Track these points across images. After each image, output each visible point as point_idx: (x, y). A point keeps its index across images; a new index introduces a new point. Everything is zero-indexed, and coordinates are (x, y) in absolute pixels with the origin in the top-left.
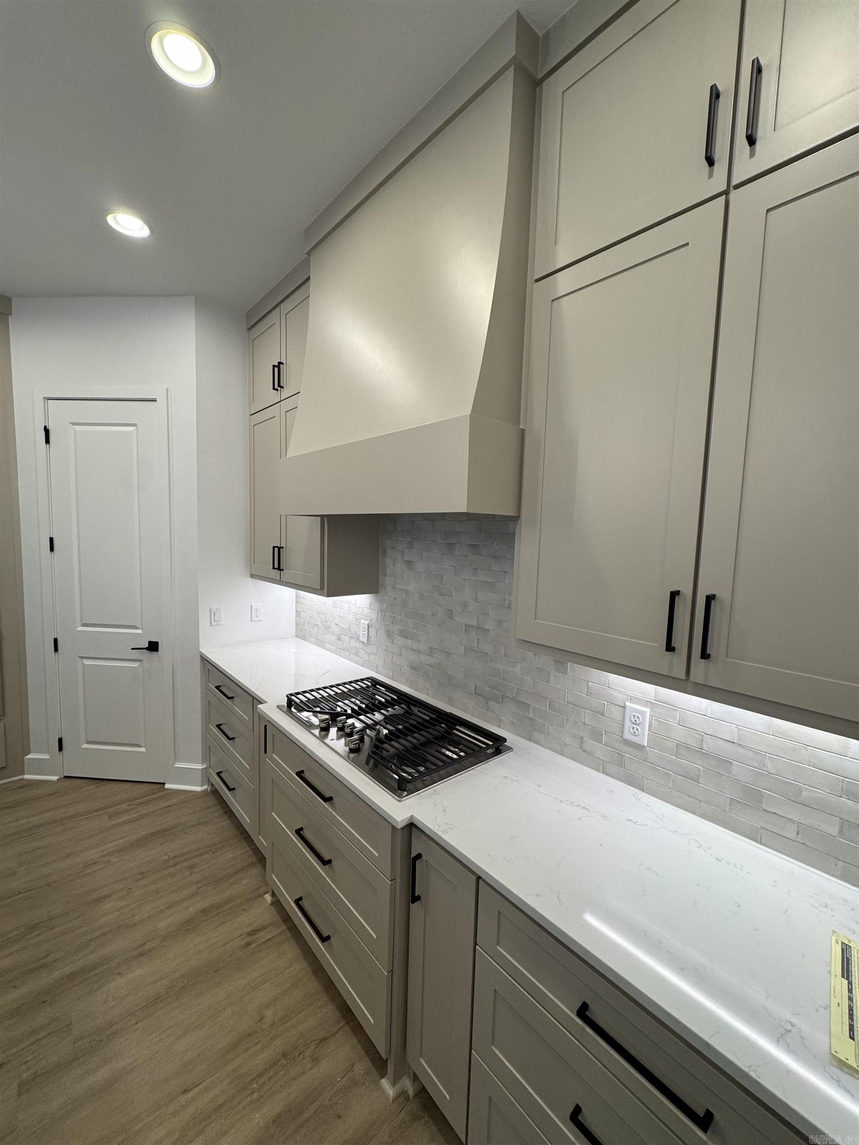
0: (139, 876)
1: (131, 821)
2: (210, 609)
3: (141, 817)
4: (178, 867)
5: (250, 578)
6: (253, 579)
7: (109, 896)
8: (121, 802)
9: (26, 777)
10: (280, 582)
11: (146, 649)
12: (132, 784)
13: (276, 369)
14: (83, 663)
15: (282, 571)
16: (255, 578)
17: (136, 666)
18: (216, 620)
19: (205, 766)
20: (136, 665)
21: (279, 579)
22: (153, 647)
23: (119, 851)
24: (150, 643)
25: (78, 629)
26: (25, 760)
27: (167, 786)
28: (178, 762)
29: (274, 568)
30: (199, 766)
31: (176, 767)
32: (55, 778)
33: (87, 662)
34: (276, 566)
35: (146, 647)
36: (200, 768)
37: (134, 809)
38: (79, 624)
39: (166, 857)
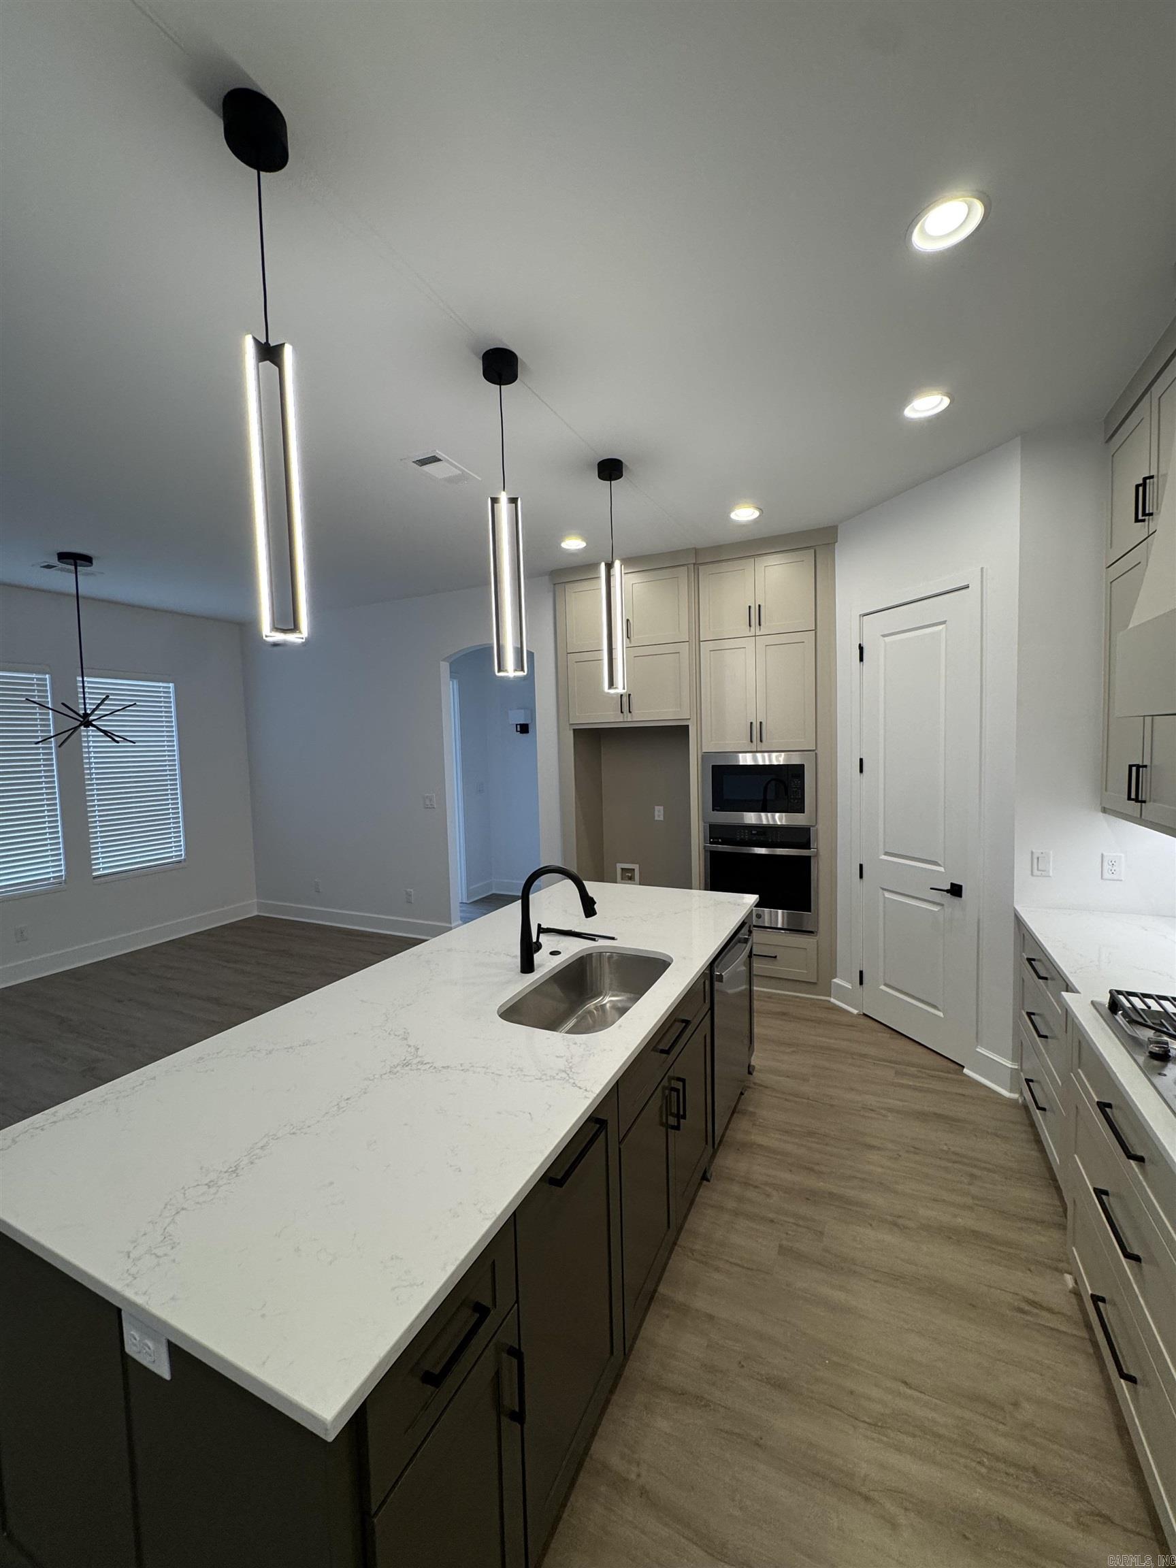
0: (912, 1149)
1: (915, 1089)
2: (1032, 853)
3: (928, 1091)
4: (957, 1166)
5: (1101, 814)
6: (1107, 815)
7: (879, 1149)
8: (913, 1065)
9: (832, 1000)
10: (1141, 821)
11: (947, 891)
12: (925, 1050)
13: (1141, 489)
14: (884, 895)
15: (1143, 804)
16: (1109, 814)
17: (936, 910)
18: (1040, 868)
19: (1016, 1067)
20: (935, 908)
21: (1139, 816)
22: (956, 890)
23: (898, 1112)
24: (952, 885)
25: (881, 858)
26: (832, 984)
27: (966, 1071)
28: (982, 1046)
29: (1129, 798)
30: (1009, 1064)
31: (978, 1052)
32: (855, 1012)
33: (887, 895)
34: (1133, 796)
35: (946, 889)
36: (1010, 1066)
37: (923, 1078)
38: (883, 852)
39: (945, 1148)
